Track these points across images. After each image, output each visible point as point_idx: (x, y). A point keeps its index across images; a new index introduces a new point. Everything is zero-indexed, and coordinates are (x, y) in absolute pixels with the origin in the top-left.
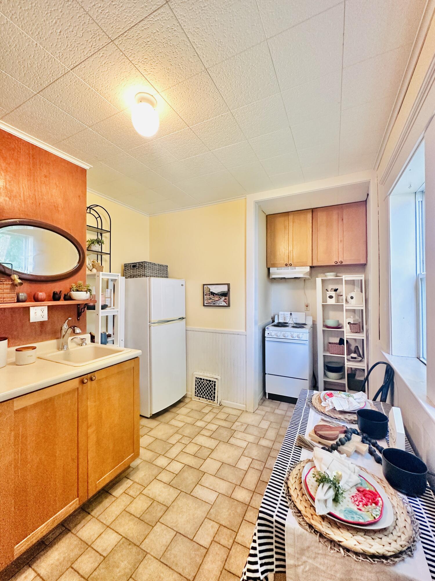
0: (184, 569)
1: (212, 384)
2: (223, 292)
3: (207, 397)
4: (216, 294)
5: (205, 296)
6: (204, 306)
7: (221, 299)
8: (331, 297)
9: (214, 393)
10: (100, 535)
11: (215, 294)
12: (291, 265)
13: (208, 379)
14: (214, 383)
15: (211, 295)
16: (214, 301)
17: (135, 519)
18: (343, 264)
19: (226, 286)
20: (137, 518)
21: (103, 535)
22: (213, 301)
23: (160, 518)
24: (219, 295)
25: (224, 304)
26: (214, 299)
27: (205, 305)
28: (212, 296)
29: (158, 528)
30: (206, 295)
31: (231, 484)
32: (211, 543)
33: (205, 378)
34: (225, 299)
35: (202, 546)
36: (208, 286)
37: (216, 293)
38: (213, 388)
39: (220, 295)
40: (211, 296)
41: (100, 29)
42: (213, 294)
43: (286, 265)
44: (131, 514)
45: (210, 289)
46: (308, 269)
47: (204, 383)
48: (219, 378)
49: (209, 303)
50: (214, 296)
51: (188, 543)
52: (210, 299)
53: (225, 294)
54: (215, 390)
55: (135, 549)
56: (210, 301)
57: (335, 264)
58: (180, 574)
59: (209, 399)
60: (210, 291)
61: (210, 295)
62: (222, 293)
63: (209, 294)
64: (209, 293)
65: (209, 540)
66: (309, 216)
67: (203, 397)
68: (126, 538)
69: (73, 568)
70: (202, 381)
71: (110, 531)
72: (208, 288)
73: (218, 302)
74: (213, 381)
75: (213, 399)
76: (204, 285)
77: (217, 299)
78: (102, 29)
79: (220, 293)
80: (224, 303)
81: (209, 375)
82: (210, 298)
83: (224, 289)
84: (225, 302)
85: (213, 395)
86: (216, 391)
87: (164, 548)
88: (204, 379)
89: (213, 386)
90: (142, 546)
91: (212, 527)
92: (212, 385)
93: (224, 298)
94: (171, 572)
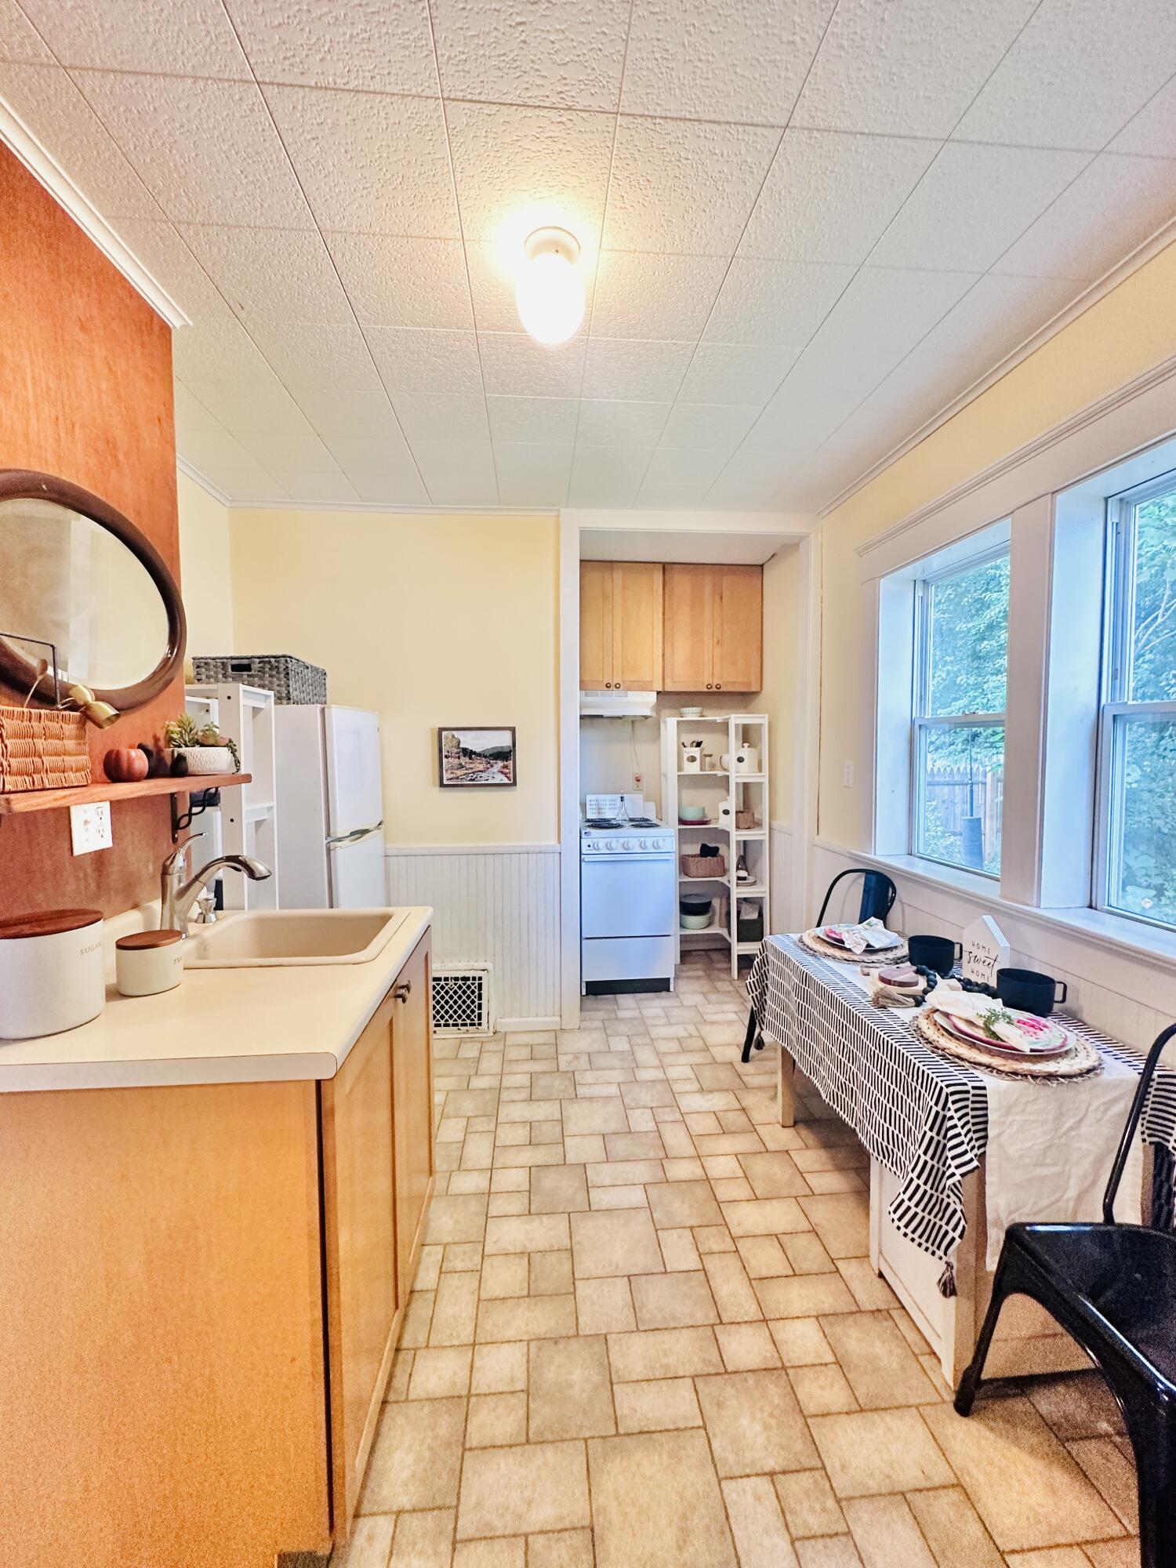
0: (692, 1316)
1: (473, 984)
2: (500, 750)
3: (460, 1022)
4: (479, 755)
5: (444, 760)
6: (442, 785)
7: (492, 766)
8: (692, 759)
9: (480, 1007)
10: (472, 1367)
11: (475, 753)
12: (617, 686)
13: (460, 975)
14: (477, 982)
15: (462, 758)
16: (473, 773)
17: (522, 1301)
18: (721, 690)
19: (508, 734)
20: (524, 1297)
21: (477, 1364)
22: (470, 771)
23: (573, 1273)
24: (485, 757)
25: (500, 779)
26: (471, 766)
27: (445, 782)
28: (467, 759)
29: (582, 1289)
30: (446, 757)
31: (652, 1162)
32: (701, 1259)
33: (450, 975)
34: (506, 767)
35: (689, 1271)
36: (455, 733)
37: (478, 751)
38: (476, 994)
39: (491, 755)
40: (464, 760)
41: (620, 80)
42: (468, 753)
43: (608, 686)
44: (504, 1298)
45: (459, 742)
46: (652, 697)
47: (447, 988)
48: (489, 965)
49: (458, 778)
50: (470, 758)
51: (666, 1280)
52: (461, 766)
53: (504, 755)
54: (480, 998)
55: (574, 1345)
56: (459, 773)
57: (706, 690)
58: (692, 1326)
59: (466, 1025)
60: (458, 747)
61: (459, 758)
62: (495, 751)
63: (458, 753)
64: (456, 750)
65: (694, 1256)
66: (658, 578)
67: (446, 1025)
68: (538, 1339)
69: (470, 1449)
70: (443, 983)
71: (485, 1350)
72: (453, 736)
73: (483, 775)
74: (474, 979)
75: (476, 1021)
76: (441, 730)
77: (481, 767)
78: (621, 84)
79: (491, 752)
80: (503, 777)
81: (461, 965)
82: (460, 764)
83: (502, 740)
84: (505, 774)
85: (477, 1011)
86: (484, 1002)
87: (629, 1312)
88: (446, 979)
89: (476, 990)
90: (584, 1330)
91: (680, 1237)
92: (473, 987)
93: (500, 764)
94: (676, 1333)
